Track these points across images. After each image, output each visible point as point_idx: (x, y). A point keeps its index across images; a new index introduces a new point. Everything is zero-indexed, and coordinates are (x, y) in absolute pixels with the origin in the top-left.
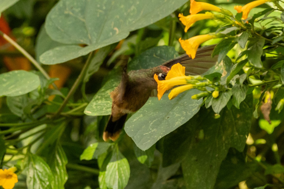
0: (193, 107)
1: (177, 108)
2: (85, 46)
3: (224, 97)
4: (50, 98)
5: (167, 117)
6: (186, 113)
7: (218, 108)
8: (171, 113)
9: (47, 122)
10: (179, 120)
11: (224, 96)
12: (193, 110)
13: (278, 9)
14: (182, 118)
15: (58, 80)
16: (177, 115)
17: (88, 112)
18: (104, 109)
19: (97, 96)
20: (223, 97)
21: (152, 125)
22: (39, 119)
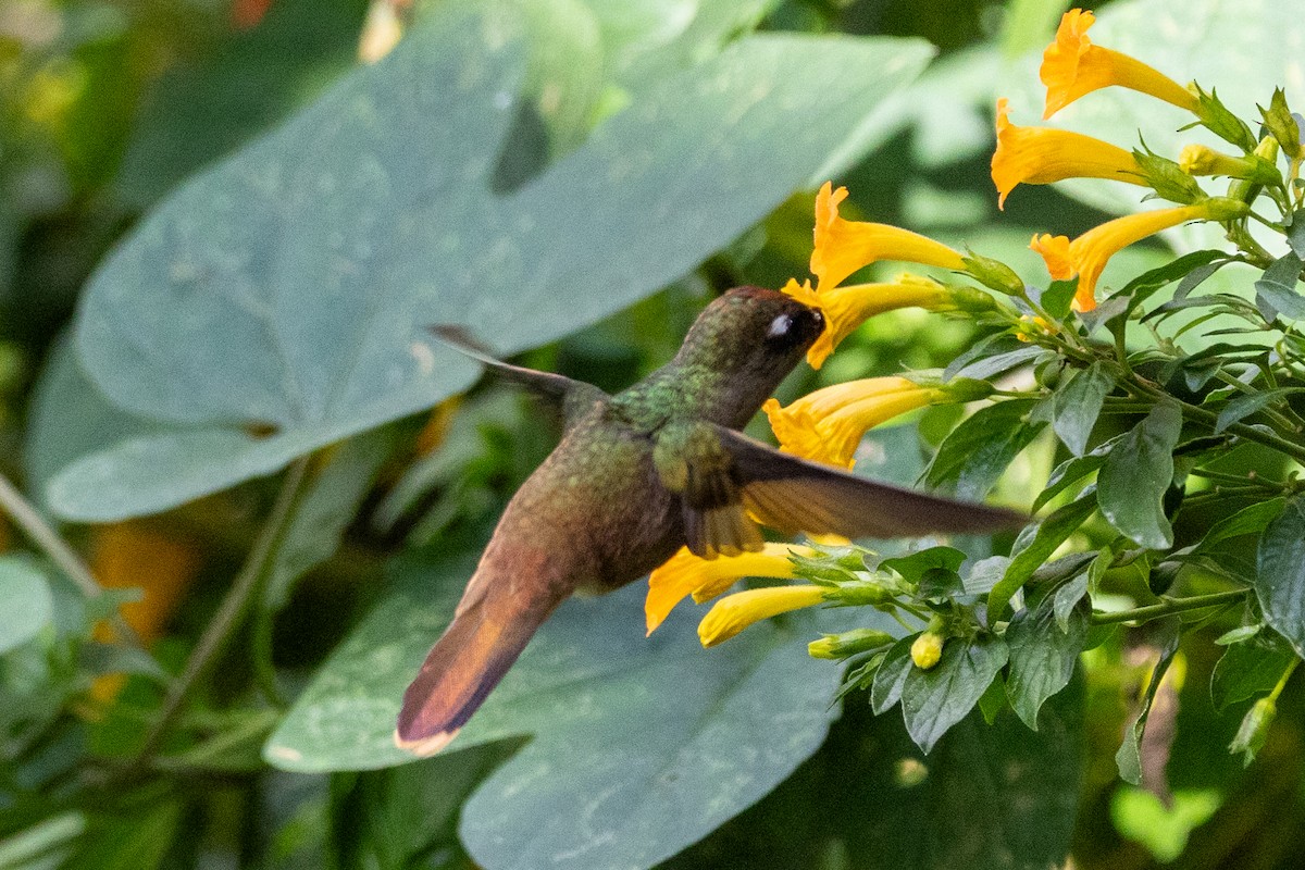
0: (792, 728)
1: (715, 733)
2: (265, 431)
3: (966, 672)
4: (103, 688)
5: (668, 773)
6: (761, 757)
7: (929, 721)
8: (687, 754)
9: (87, 802)
10: (726, 786)
11: (965, 664)
12: (795, 740)
13: (1244, 253)
14: (742, 780)
15: (136, 599)
16: (717, 765)
17: (283, 753)
18: (363, 738)
19: (327, 676)
20: (959, 667)
21: (596, 812)
22: (47, 787)
